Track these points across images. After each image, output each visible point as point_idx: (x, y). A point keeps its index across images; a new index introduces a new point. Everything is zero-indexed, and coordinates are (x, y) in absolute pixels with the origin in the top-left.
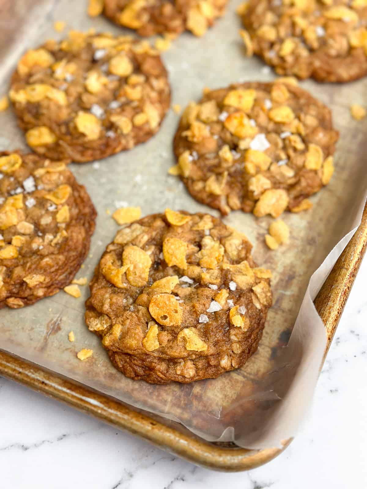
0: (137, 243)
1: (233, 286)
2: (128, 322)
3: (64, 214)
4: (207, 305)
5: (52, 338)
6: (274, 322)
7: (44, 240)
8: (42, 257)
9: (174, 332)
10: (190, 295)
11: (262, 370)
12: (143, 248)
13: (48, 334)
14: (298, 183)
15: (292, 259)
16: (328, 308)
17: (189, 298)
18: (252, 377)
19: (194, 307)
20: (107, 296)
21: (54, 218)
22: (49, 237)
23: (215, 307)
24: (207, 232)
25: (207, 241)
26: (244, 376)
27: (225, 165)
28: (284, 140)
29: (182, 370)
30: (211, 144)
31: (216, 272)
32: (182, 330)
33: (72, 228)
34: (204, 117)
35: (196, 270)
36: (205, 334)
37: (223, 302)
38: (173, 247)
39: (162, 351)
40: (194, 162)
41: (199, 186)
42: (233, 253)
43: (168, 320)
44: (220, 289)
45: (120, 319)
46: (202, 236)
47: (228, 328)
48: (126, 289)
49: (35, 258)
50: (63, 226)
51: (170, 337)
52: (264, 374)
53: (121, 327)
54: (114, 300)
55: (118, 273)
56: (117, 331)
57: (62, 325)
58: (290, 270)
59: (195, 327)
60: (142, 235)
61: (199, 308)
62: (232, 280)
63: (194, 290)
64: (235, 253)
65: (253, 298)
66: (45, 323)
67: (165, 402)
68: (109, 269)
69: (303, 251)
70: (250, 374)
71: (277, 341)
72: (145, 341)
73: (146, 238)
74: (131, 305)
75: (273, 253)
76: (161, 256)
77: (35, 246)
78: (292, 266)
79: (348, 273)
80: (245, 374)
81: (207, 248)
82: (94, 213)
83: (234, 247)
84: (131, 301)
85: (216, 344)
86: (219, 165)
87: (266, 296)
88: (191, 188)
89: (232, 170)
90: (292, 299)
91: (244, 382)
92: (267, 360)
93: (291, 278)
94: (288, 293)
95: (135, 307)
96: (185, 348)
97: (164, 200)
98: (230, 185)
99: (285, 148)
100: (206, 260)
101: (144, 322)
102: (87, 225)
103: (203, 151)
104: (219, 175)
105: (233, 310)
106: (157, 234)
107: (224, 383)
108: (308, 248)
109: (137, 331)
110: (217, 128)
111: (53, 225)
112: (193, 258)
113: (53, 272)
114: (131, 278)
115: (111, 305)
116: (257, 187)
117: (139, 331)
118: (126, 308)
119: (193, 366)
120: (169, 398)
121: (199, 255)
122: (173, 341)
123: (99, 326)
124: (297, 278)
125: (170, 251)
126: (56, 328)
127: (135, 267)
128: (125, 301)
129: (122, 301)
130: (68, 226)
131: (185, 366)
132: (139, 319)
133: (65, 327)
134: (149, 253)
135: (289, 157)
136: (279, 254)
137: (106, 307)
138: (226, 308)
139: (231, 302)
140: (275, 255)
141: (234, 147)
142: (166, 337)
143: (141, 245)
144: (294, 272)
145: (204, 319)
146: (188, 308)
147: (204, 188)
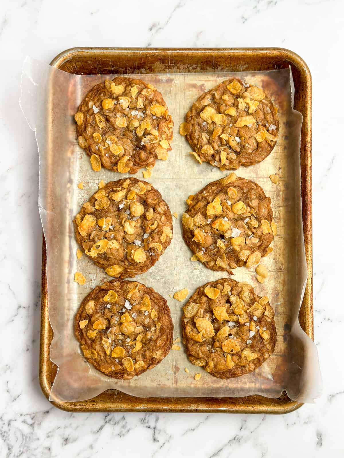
0: (199, 316)
1: (255, 318)
2: (215, 359)
3: (154, 314)
4: (248, 335)
5: (178, 374)
6: (278, 322)
7: (151, 332)
8: (156, 341)
9: (239, 355)
10: (237, 332)
11: (283, 348)
12: (203, 317)
13: (175, 374)
14: (262, 243)
15: (274, 284)
16: (307, 319)
17: (238, 334)
18: (279, 354)
19: (242, 338)
20: (198, 349)
21: (150, 318)
22: (153, 329)
23: (252, 334)
24: (230, 293)
25: (232, 299)
26: (276, 355)
27: (222, 251)
28: (247, 223)
29: (249, 369)
30: (210, 240)
31: (244, 315)
32: (242, 352)
33: (162, 319)
34: (198, 224)
35: (235, 318)
36: (253, 347)
37: (254, 329)
38: (219, 312)
39: (236, 365)
40: (205, 253)
41: (212, 264)
42: (248, 300)
43: (234, 351)
44: (250, 323)
45: (210, 359)
46: (229, 297)
47: (261, 340)
48: (205, 341)
49: (152, 343)
50: (156, 319)
51: (238, 358)
52: (284, 350)
53: (212, 362)
54: (203, 351)
55: (199, 337)
56: (212, 364)
57: (179, 366)
58: (275, 290)
59: (247, 347)
60: (200, 311)
61: (245, 338)
62: (254, 316)
63: (238, 329)
64: (249, 300)
65: (266, 318)
66: (170, 368)
67: (245, 383)
68: (193, 335)
69: (278, 277)
70: (278, 353)
71: (284, 331)
72: (227, 364)
73: (202, 311)
74: (211, 348)
75: (263, 284)
76: (214, 317)
77: (149, 337)
78: (276, 288)
79: (310, 297)
80: (276, 354)
81: (234, 302)
82: (165, 302)
83: (247, 297)
84: (210, 347)
85: (259, 350)
86: (219, 251)
87: (271, 313)
88: (208, 266)
89: (227, 251)
90: (282, 306)
91: (276, 358)
92: (283, 343)
93: (277, 295)
94: (279, 303)
95: (214, 350)
96: (247, 360)
97: (195, 276)
98: (228, 258)
99: (248, 227)
100: (237, 311)
101: (222, 355)
102: (166, 311)
103: (207, 246)
104: (221, 256)
105: (261, 331)
106: (206, 306)
107: (267, 362)
108: (279, 274)
109: (222, 362)
110: (209, 229)
111: (151, 322)
112: (229, 311)
113: (164, 346)
114: (206, 336)
115: (202, 353)
116: (244, 257)
117: (222, 361)
118: (210, 352)
119: (252, 364)
120: (246, 380)
121: (232, 308)
122: (240, 359)
123: (200, 363)
124: (280, 293)
125: (218, 314)
126: (177, 369)
127: (206, 331)
128: (208, 348)
129: (206, 349)
130: (159, 318)
131: (249, 366)
132: (219, 355)
133: (181, 367)
134: (207, 318)
135: (253, 233)
136: (266, 283)
137: (201, 355)
138: (257, 331)
139: (258, 327)
140: (265, 285)
141: (222, 237)
142: (236, 358)
143: (202, 316)
144: (278, 291)
145: (249, 342)
146: (240, 340)
147: (215, 264)
